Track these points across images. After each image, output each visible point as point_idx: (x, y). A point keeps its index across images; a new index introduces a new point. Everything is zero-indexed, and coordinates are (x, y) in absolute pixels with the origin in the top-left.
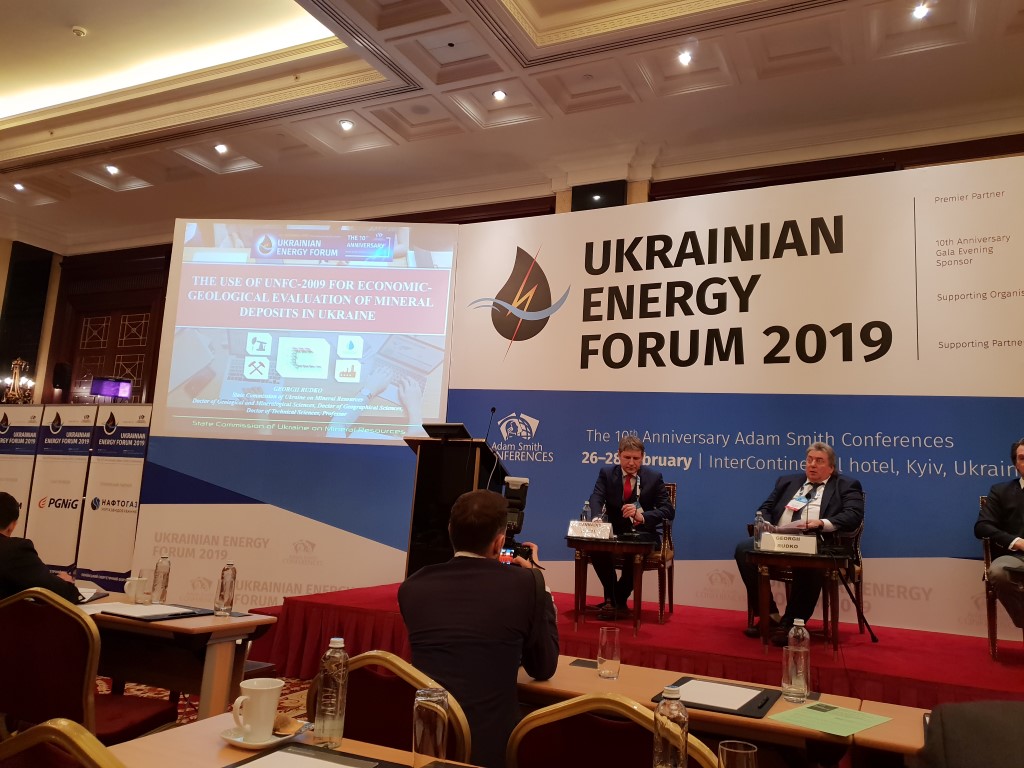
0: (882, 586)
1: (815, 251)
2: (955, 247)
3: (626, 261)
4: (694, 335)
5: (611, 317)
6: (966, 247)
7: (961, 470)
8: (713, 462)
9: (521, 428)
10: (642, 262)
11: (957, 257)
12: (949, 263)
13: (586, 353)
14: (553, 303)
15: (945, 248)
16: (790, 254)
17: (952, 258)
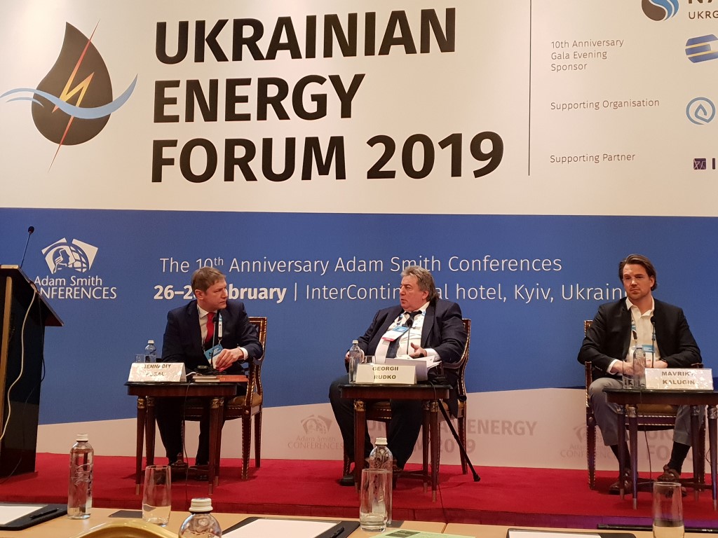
0: (487, 422)
1: (425, 48)
2: (570, 50)
3: (207, 49)
4: (290, 143)
5: (190, 118)
6: (580, 50)
7: (567, 295)
8: (311, 292)
9: (73, 258)
10: (228, 52)
11: (571, 61)
12: (564, 68)
13: (159, 163)
14: (115, 97)
15: (559, 51)
16: (397, 50)
17: (567, 62)
